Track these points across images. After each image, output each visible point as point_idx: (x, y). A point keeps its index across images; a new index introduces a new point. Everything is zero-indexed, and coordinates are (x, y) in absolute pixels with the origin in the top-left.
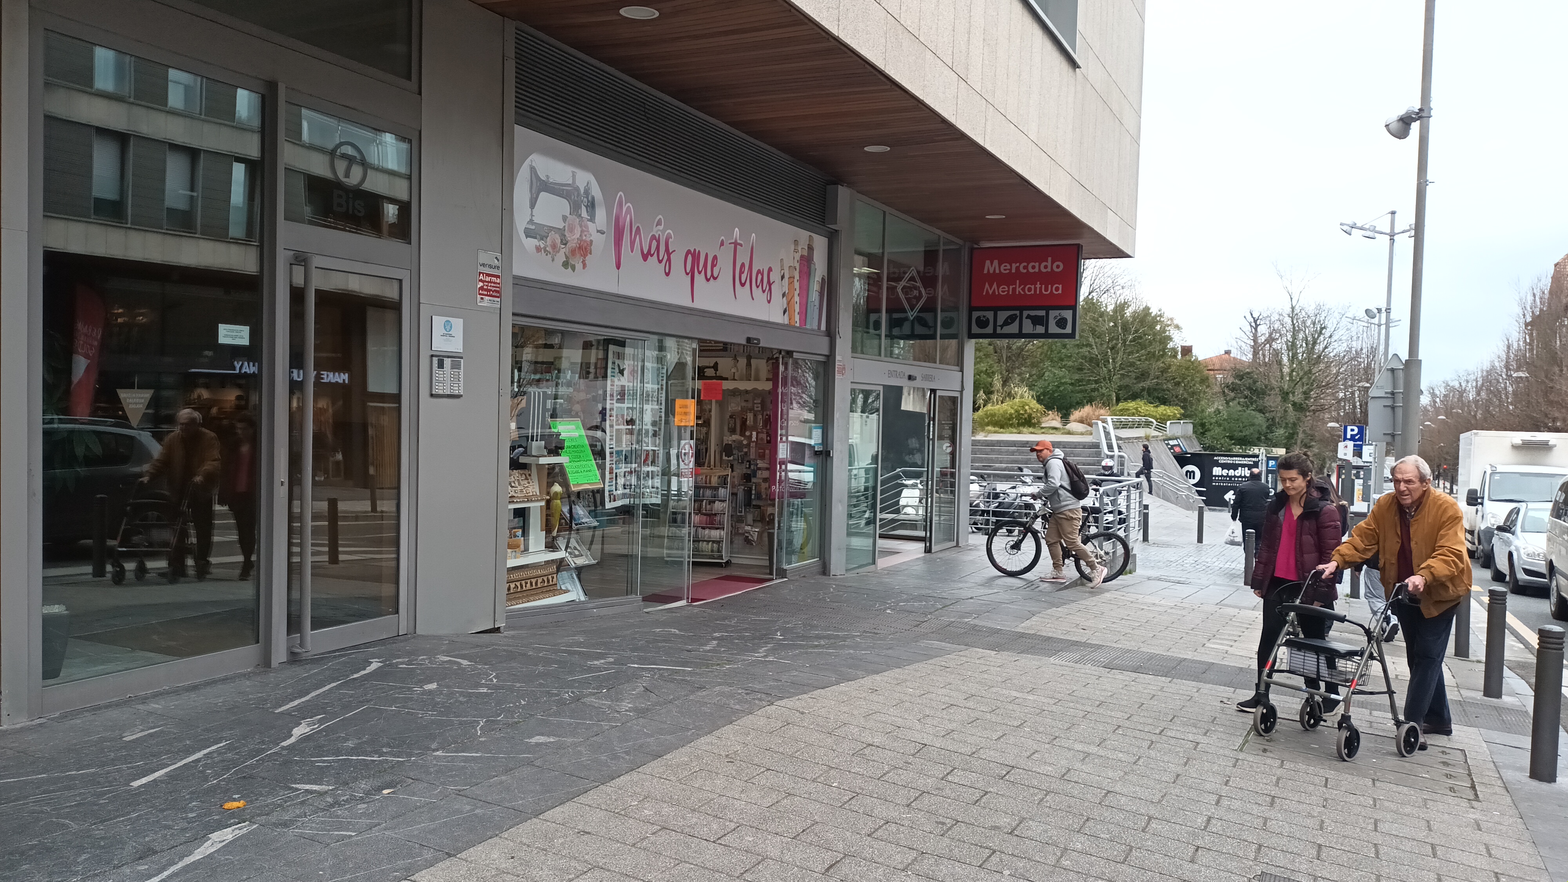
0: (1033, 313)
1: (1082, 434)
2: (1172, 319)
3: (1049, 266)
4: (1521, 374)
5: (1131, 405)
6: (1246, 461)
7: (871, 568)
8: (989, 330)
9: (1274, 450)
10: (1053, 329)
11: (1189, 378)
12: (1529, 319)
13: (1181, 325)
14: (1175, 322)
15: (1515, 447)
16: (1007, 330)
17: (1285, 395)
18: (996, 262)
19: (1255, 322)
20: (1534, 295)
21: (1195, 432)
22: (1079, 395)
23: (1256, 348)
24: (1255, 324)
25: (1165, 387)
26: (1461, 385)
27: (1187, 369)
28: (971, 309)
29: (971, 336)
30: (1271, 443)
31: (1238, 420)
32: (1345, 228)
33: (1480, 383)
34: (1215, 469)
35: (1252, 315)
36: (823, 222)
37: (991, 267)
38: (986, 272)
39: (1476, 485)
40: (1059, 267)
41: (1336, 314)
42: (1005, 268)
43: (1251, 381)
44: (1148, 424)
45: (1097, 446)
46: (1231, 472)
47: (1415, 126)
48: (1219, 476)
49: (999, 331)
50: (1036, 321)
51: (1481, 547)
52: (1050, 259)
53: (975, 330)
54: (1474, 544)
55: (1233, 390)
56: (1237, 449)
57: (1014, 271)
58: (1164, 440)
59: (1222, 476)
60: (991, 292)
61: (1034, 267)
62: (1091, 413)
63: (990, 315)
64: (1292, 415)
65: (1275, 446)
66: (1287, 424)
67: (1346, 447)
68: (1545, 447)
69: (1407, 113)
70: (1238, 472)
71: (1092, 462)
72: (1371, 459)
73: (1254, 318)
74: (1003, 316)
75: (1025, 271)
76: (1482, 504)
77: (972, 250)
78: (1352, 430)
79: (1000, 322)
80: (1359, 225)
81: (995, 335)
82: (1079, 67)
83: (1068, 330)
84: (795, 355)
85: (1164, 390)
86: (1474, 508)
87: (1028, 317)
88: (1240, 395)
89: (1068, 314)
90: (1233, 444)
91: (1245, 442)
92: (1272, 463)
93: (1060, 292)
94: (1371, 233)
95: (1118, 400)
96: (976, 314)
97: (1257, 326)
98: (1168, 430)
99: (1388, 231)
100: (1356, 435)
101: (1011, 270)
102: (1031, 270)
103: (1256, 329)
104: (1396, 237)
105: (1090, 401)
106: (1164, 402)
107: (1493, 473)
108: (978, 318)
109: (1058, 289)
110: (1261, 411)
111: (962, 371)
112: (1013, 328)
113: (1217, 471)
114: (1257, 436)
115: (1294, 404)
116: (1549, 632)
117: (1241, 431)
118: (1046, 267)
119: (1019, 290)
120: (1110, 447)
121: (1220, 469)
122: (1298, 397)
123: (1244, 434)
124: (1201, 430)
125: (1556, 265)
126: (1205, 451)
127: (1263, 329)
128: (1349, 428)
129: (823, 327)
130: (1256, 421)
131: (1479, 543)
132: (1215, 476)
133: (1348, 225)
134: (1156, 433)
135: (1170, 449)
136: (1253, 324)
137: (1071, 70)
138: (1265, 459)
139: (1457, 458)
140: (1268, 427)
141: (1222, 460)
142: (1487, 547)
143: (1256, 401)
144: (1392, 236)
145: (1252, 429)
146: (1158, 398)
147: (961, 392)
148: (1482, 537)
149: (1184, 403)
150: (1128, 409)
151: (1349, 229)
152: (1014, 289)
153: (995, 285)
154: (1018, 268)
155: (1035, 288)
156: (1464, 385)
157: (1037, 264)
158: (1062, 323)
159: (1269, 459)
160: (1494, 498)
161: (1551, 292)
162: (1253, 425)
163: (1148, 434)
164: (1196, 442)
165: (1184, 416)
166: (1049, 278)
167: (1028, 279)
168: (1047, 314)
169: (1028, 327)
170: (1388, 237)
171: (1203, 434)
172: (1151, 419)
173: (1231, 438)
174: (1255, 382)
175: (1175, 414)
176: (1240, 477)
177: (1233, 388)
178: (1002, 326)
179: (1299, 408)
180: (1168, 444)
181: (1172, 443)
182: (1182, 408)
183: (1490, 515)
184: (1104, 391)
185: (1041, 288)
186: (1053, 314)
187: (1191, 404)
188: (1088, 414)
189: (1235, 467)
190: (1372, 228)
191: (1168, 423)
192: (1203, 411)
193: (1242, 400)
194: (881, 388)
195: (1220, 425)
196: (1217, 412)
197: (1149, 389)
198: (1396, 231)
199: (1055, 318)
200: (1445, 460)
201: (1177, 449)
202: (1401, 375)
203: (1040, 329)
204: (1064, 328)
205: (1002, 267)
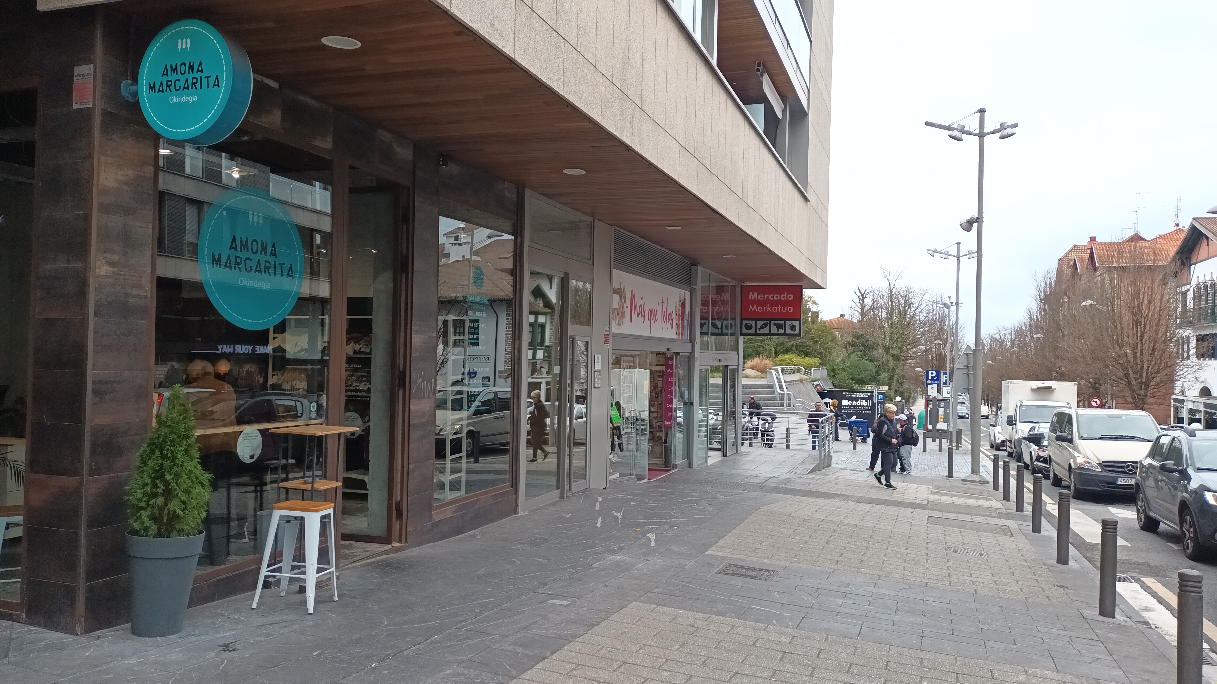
0: (777, 322)
1: (755, 378)
2: (811, 297)
3: (785, 296)
4: (1039, 336)
5: (787, 357)
6: (864, 395)
7: (705, 465)
8: (752, 331)
9: (881, 387)
10: (789, 331)
11: (824, 338)
12: (1043, 296)
13: (817, 301)
14: (813, 299)
15: (1033, 390)
16: (762, 331)
17: (887, 350)
18: (756, 294)
19: (862, 295)
20: (1046, 283)
21: (828, 375)
22: (750, 350)
23: (863, 314)
24: (862, 297)
25: (808, 344)
26: (1001, 338)
27: (823, 331)
28: (742, 319)
29: (742, 334)
30: (879, 383)
31: (857, 367)
32: (930, 252)
33: (1013, 336)
34: (843, 401)
35: (860, 291)
36: (690, 285)
37: (753, 296)
38: (750, 299)
39: (1012, 413)
40: (791, 297)
41: (919, 295)
42: (760, 297)
43: (864, 340)
44: (799, 371)
45: (771, 387)
46: (854, 403)
47: (975, 225)
48: (846, 406)
49: (758, 331)
50: (779, 326)
51: (1015, 450)
52: (786, 293)
53: (745, 331)
54: (1012, 448)
55: (852, 346)
56: (857, 387)
57: (766, 299)
58: (811, 382)
59: (848, 405)
60: (753, 310)
61: (777, 297)
62: (759, 362)
63: (753, 323)
64: (892, 364)
65: (882, 385)
66: (889, 369)
67: (933, 388)
68: (1050, 390)
69: (971, 219)
70: (859, 403)
71: (769, 398)
72: (949, 396)
73: (861, 293)
74: (760, 323)
75: (772, 299)
76: (1015, 424)
77: (742, 286)
78: (932, 374)
79: (758, 327)
80: (939, 250)
81: (756, 334)
82: (809, 201)
83: (797, 332)
84: (681, 354)
85: (807, 346)
86: (1011, 427)
87: (774, 324)
88: (857, 350)
89: (796, 323)
90: (854, 383)
91: (862, 382)
92: (881, 396)
93: (792, 311)
94: (946, 255)
95: (777, 354)
96: (744, 322)
97: (863, 298)
98: (812, 374)
99: (956, 255)
100: (935, 377)
101: (764, 298)
102: (776, 299)
103: (863, 300)
104: (961, 259)
105: (758, 354)
106: (806, 354)
107: (1021, 406)
108: (746, 325)
109: (790, 309)
110: (871, 361)
111: (738, 354)
112: (766, 330)
113: (845, 402)
114: (869, 377)
115: (893, 356)
116: (1037, 476)
117: (859, 375)
118: (784, 297)
119: (768, 309)
120: (781, 388)
121: (847, 401)
122: (895, 351)
123: (861, 376)
124: (833, 373)
125: (1059, 260)
126: (835, 388)
127: (868, 301)
128: (930, 372)
129: (689, 339)
130: (869, 368)
131: (1015, 448)
132: (844, 406)
133: (932, 250)
134: (806, 377)
135: (815, 388)
136: (861, 297)
137: (804, 201)
138: (877, 394)
139: (1001, 390)
140: (876, 372)
141: (848, 395)
142: (1019, 450)
143: (867, 354)
144: (958, 257)
145: (866, 372)
146: (803, 352)
147: (738, 366)
148: (1016, 444)
149: (821, 356)
150: (785, 360)
151: (933, 252)
152: (766, 309)
153: (755, 306)
154: (768, 297)
155: (778, 309)
156: (1003, 337)
157: (779, 296)
158: (793, 328)
159: (879, 393)
160: (1022, 421)
161: (1056, 282)
162: (867, 370)
163: (802, 378)
164: (829, 382)
165: (821, 364)
166: (785, 303)
167: (774, 303)
168: (785, 323)
169: (774, 330)
170: (956, 259)
171: (834, 376)
172: (801, 367)
173: (852, 379)
174: (867, 341)
175: (815, 363)
176: (860, 406)
177: (853, 345)
178: (760, 329)
179: (896, 358)
180: (813, 385)
181: (815, 383)
182: (820, 358)
183: (1020, 431)
184: (767, 347)
185: (781, 309)
186: (788, 323)
187: (826, 356)
188: (757, 363)
189: (856, 399)
190: (946, 253)
191: (812, 370)
192: (834, 360)
193: (858, 353)
194: (709, 368)
195: (845, 371)
196: (843, 362)
197: (796, 346)
198: (961, 255)
199: (789, 325)
200: (992, 391)
201: (819, 388)
202: (971, 357)
203: (781, 331)
204: (794, 331)
205: (759, 297)
